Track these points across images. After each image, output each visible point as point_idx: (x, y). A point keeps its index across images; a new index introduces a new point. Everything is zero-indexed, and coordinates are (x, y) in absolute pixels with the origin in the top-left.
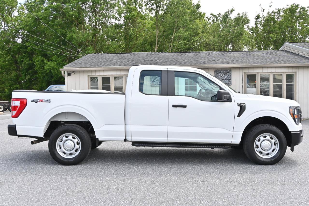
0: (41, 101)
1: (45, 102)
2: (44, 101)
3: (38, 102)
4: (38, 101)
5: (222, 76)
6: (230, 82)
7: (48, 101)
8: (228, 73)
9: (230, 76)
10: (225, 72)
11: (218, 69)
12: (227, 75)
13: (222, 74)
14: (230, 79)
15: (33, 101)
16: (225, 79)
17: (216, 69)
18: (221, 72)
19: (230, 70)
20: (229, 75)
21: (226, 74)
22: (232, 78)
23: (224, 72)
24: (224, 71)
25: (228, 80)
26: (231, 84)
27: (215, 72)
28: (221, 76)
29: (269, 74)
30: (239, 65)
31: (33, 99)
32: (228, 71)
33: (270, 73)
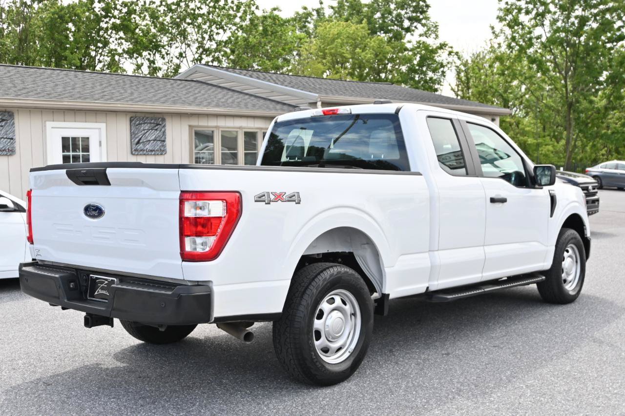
0: (279, 197)
1: (289, 201)
2: (284, 197)
3: (272, 201)
4: (272, 197)
5: (148, 133)
6: (163, 146)
7: (294, 198)
8: (159, 126)
9: (164, 132)
10: (154, 123)
11: (138, 115)
12: (156, 130)
13: (147, 128)
14: (163, 139)
15: (260, 199)
16: (154, 140)
17: (133, 115)
18: (145, 123)
19: (164, 120)
20: (161, 130)
21: (155, 127)
22: (166, 137)
23: (151, 123)
24: (152, 120)
25: (159, 142)
26: (166, 152)
27: (131, 121)
28: (146, 131)
29: (237, 132)
30: (185, 108)
31: (259, 192)
32: (160, 120)
33: (238, 130)
